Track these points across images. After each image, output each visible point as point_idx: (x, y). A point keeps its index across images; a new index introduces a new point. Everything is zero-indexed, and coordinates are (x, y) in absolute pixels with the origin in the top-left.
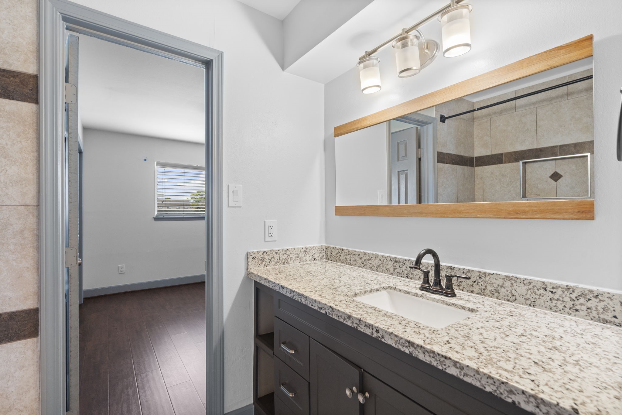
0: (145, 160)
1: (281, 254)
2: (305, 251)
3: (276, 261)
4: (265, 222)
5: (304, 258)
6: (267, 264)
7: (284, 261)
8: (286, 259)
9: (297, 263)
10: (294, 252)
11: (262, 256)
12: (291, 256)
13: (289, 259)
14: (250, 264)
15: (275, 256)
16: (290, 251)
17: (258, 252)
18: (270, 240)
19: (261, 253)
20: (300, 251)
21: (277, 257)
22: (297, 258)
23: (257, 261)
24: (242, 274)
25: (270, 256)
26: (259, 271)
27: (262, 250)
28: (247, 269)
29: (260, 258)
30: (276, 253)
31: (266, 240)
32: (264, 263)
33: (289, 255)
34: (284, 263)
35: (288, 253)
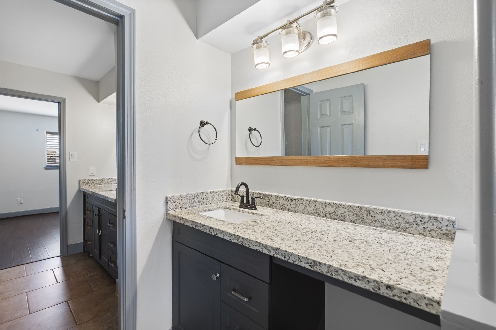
0: (37, 130)
1: (97, 181)
2: (111, 180)
3: (95, 184)
4: (89, 167)
5: (111, 183)
6: (90, 185)
7: (99, 184)
8: (100, 183)
9: (106, 185)
10: (105, 180)
11: (87, 181)
12: (103, 182)
13: (102, 183)
14: (81, 184)
15: (94, 181)
16: (102, 180)
17: (85, 180)
18: (92, 175)
19: (86, 180)
20: (108, 180)
21: (95, 182)
22: (106, 183)
23: (84, 183)
24: (76, 189)
25: (92, 182)
26: (85, 187)
27: (87, 179)
28: (79, 186)
29: (86, 182)
30: (95, 180)
31: (90, 175)
32: (88, 184)
33: (102, 181)
34: (99, 185)
35: (101, 180)
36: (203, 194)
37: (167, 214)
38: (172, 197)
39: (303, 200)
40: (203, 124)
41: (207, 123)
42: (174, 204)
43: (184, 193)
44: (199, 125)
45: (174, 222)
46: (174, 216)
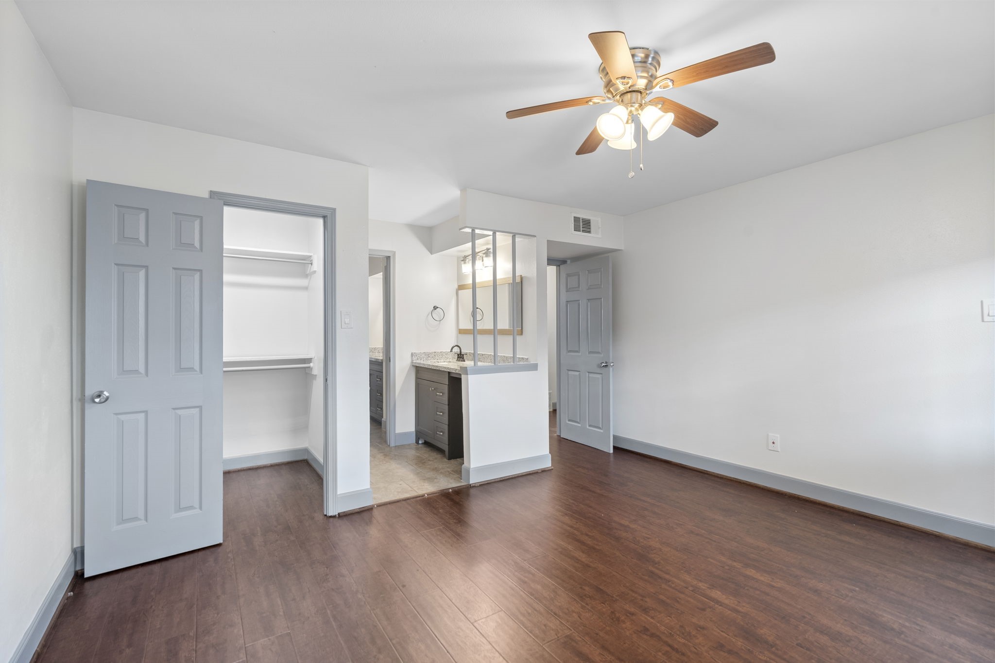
36: (435, 352)
37: (412, 362)
38: (415, 353)
39: (486, 354)
40: (435, 308)
41: (437, 308)
42: (416, 357)
43: (423, 352)
44: (433, 308)
45: (417, 367)
46: (415, 363)
